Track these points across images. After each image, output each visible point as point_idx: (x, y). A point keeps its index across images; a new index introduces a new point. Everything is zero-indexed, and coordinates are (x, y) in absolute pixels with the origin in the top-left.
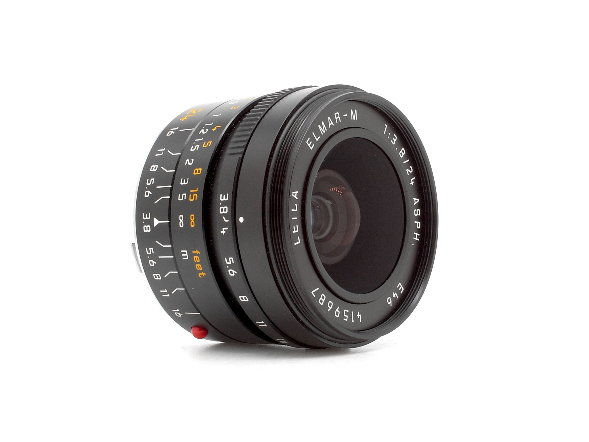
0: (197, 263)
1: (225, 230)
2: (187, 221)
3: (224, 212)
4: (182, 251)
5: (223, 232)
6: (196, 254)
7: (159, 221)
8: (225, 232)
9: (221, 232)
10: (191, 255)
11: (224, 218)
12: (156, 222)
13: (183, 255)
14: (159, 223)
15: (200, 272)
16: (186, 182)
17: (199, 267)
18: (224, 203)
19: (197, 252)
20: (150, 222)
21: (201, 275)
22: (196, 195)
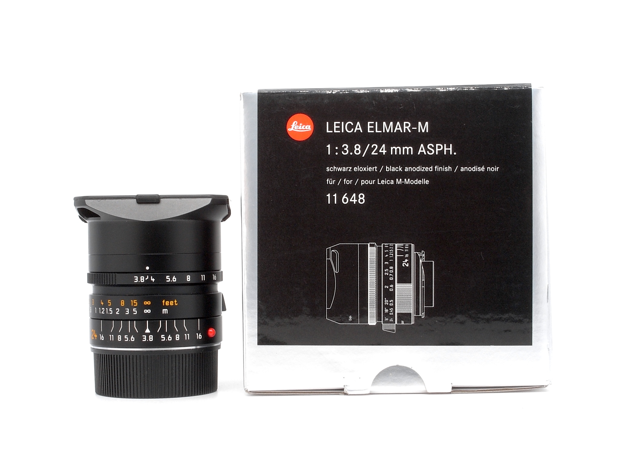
0: (169, 303)
1: (152, 279)
2: (147, 307)
3: (143, 279)
4: (163, 313)
5: (153, 280)
6: (165, 303)
7: (147, 328)
8: (153, 279)
9: (153, 281)
10: (165, 307)
11: (146, 279)
12: (148, 331)
13: (165, 313)
14: (148, 328)
15: (174, 303)
16: (127, 310)
17: (172, 303)
18: (139, 279)
19: (164, 302)
20: (148, 335)
21: (176, 304)
22: (134, 301)
